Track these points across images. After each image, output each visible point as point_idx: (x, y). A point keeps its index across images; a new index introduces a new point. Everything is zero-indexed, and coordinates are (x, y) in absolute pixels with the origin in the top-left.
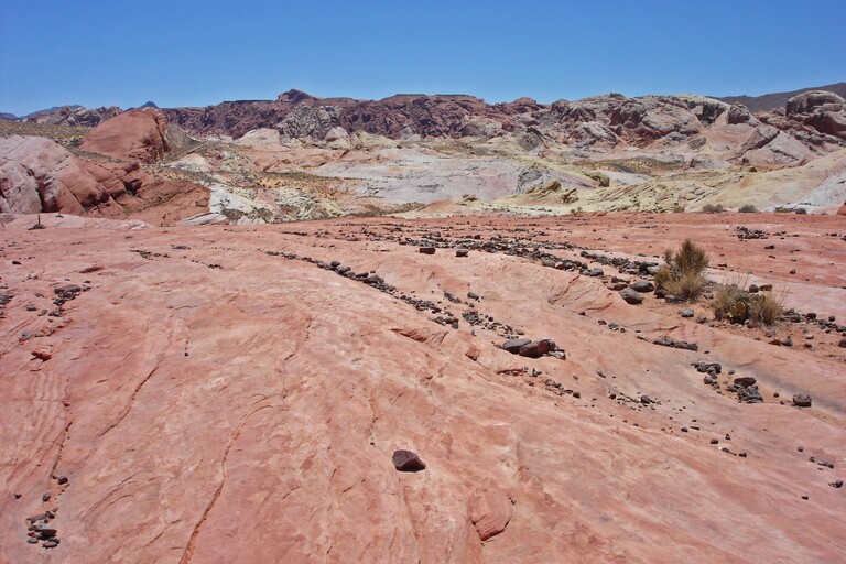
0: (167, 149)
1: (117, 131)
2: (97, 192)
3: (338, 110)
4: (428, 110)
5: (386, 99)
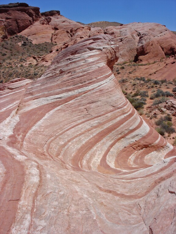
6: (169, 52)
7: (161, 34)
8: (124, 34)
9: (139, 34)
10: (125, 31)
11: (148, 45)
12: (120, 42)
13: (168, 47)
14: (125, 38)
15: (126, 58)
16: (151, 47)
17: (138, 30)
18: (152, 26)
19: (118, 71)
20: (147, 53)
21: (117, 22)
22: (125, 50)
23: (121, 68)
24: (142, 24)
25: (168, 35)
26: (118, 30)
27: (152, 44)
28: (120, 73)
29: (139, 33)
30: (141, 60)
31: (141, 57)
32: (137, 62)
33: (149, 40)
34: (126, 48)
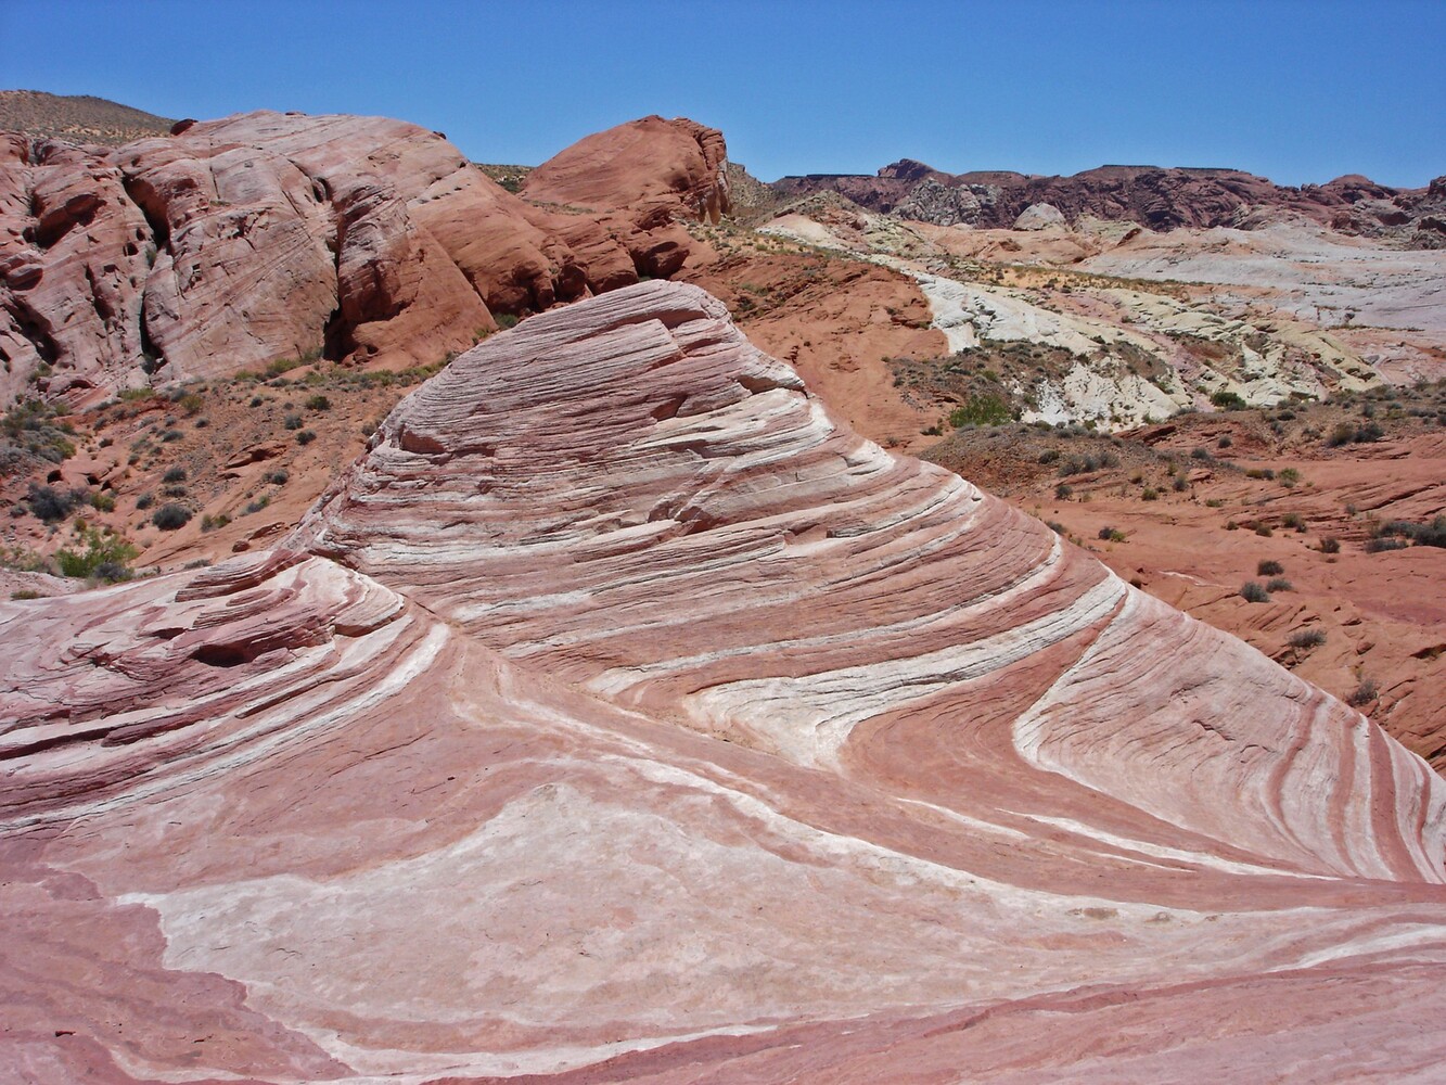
0: (725, 208)
1: (608, 158)
2: (545, 264)
3: (994, 193)
4: (1164, 194)
5: (1083, 174)
6: (511, 296)
7: (437, 188)
8: (241, 187)
9: (321, 187)
10: (242, 169)
11: (400, 255)
12: (235, 236)
13: (499, 264)
14: (261, 214)
15: (278, 333)
16: (420, 268)
17: (308, 160)
18: (377, 135)
19: (300, 426)
20: (403, 305)
21: (105, 97)
22: (269, 286)
23: (310, 407)
24: (313, 123)
25: (478, 194)
26: (202, 161)
27: (421, 251)
28: (312, 437)
29: (323, 181)
30: (372, 350)
31: (367, 331)
32: (350, 358)
33: (401, 227)
34: (274, 273)
